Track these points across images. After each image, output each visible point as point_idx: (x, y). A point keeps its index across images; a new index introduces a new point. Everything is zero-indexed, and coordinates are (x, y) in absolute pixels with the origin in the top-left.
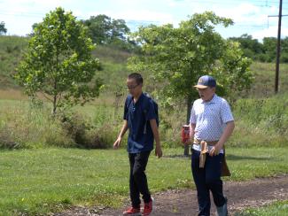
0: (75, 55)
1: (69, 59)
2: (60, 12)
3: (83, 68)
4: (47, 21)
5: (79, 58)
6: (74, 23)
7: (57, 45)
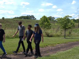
0: (47, 23)
1: (46, 23)
2: (44, 16)
3: (48, 25)
4: (42, 18)
5: (48, 23)
6: (46, 18)
7: (44, 21)
